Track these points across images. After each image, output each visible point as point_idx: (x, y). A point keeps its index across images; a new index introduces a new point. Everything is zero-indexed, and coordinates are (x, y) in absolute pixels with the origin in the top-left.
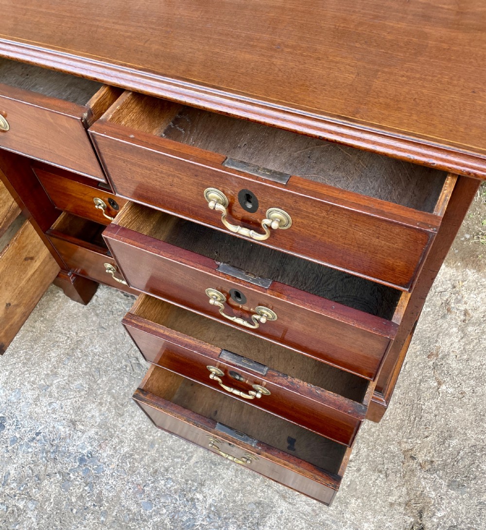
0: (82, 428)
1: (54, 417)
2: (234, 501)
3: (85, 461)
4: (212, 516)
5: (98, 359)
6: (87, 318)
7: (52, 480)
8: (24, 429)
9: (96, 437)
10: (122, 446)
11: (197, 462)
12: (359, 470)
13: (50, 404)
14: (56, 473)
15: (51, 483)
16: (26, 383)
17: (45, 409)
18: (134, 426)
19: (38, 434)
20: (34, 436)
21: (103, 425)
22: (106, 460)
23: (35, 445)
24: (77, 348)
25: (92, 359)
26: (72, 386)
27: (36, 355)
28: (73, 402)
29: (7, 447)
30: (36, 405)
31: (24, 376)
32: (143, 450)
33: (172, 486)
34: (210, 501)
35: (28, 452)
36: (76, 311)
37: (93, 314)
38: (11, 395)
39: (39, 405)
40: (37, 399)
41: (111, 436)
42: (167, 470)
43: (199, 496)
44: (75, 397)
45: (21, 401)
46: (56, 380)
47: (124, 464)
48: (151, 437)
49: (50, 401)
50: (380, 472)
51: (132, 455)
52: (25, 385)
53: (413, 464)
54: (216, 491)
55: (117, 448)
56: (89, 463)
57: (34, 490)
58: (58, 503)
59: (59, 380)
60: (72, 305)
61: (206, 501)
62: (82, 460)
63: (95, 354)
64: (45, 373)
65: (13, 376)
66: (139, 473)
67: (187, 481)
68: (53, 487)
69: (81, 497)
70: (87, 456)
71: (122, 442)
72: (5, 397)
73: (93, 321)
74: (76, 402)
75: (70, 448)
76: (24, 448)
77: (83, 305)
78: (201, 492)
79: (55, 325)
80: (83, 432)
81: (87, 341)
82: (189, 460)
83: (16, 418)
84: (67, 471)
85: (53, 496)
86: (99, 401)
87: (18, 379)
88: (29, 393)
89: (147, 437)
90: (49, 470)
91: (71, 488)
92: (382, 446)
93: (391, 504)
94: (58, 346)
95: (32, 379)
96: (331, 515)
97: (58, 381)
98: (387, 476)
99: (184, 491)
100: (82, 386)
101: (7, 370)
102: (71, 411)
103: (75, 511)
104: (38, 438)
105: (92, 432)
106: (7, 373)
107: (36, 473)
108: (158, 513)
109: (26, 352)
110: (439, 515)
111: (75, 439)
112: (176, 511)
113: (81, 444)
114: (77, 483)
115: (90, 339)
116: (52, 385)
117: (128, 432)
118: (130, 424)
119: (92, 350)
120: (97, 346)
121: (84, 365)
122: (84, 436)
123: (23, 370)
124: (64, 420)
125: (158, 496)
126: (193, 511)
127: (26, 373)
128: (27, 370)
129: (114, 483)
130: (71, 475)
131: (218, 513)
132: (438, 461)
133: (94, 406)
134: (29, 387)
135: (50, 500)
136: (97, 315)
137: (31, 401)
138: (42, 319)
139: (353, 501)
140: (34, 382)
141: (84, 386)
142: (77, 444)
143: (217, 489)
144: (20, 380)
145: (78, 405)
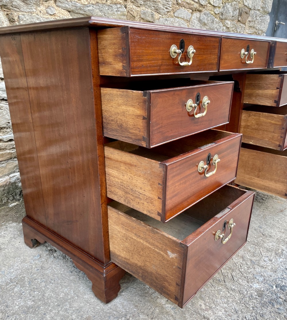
0: (280, 250)
1: (274, 261)
8: (284, 275)
9: (285, 246)
13: (265, 261)
16: (249, 271)
17: (269, 264)
21: (278, 243)
26: (252, 250)
27: (227, 264)
30: (266, 268)
31: (243, 272)
38: (258, 279)
39: (266, 266)
40: (262, 267)
45: (263, 275)
46: (247, 257)
49: (263, 261)
52: (251, 271)
59: (247, 255)
64: (241, 261)
65: (243, 278)
72: (260, 284)
74: (263, 251)
80: (283, 250)
83: (276, 278)
86: (262, 242)
87: (245, 275)
88: (257, 270)
95: (246, 268)
101: (238, 280)
105: (283, 247)
106: (240, 280)
109: (223, 269)
116: (251, 260)
122: (286, 250)
123: (238, 272)
127: (241, 270)
128: (239, 270)
133: (265, 244)
137: (263, 270)
141: (252, 246)
144: (246, 274)
145: (265, 250)
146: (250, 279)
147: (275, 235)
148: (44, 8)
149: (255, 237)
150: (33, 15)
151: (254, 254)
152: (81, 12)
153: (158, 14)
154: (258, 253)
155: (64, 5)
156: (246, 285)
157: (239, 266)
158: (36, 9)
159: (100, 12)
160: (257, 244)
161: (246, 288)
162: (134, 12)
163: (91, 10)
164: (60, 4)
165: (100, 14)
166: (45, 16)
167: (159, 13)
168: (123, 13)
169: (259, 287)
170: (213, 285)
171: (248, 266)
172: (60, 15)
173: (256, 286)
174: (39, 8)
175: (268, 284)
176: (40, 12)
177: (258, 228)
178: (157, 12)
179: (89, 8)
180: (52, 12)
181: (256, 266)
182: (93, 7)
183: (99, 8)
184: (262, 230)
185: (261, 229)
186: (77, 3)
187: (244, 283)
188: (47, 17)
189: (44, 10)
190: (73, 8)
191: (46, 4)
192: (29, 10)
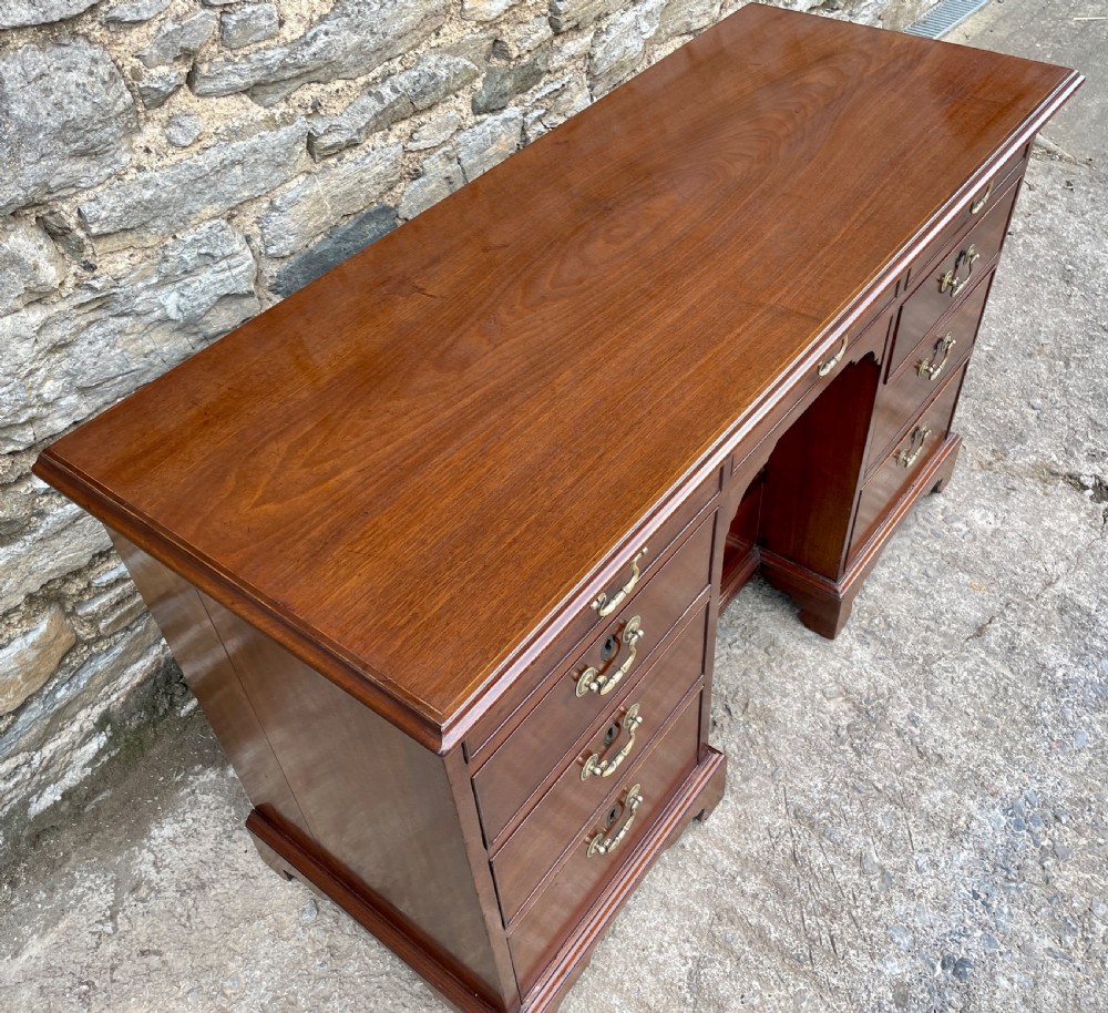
0: (964, 818)
1: (943, 864)
2: (1062, 635)
3: (1018, 820)
4: (1085, 663)
5: (837, 784)
6: (750, 797)
7: (1055, 874)
8: (967, 921)
9: (979, 798)
10: (993, 762)
11: (1012, 670)
12: (1007, 511)
13: (919, 870)
14: (1044, 868)
15: (1061, 877)
16: (877, 914)
17: (930, 881)
19: (976, 896)
20: (979, 902)
21: (960, 786)
22: (1017, 788)
23: (996, 902)
24: (810, 818)
25: (836, 793)
26: (887, 828)
27: (818, 894)
29: (1001, 954)
30: (920, 896)
31: (860, 918)
32: (997, 734)
33: (1049, 703)
34: (1066, 661)
35: (1010, 914)
36: (730, 816)
37: (744, 786)
38: (899, 944)
39: (920, 891)
40: (911, 894)
41: (977, 776)
42: (1026, 707)
43: (1060, 673)
44: (908, 828)
45: (912, 925)
46: (872, 858)
47: (1021, 763)
48: (976, 722)
49: (914, 871)
50: (1008, 494)
51: (1006, 750)
52: (880, 917)
53: (997, 466)
54: (1050, 652)
55: (996, 769)
56: (1022, 815)
57: (1075, 905)
58: (1092, 867)
59: (872, 851)
60: (717, 822)
61: (1066, 666)
62: (1019, 826)
63: (827, 790)
64: (857, 876)
65: (859, 941)
66: (1033, 744)
67: (1039, 685)
68: (1065, 873)
69: (1079, 831)
70: (1011, 815)
71: (986, 762)
72: (902, 960)
73: (759, 787)
74: (916, 826)
75: (999, 842)
76: (1002, 920)
77: (721, 803)
78: (1054, 669)
79: (755, 855)
80: (971, 817)
81: (799, 800)
82: (1008, 678)
83: (945, 935)
84: (1038, 849)
85: (1081, 875)
86: (916, 789)
87: (866, 930)
88: (897, 907)
90: (1039, 879)
91: (1066, 844)
92: (975, 486)
93: (1046, 494)
94: (803, 850)
95: (868, 902)
96: (1066, 546)
97: (874, 855)
98: (1014, 489)
99: (1054, 691)
100: (886, 814)
101: (846, 953)
102: (934, 835)
103: (1101, 841)
104: (983, 896)
105: (973, 805)
106: (852, 952)
107: (1045, 901)
108: (1089, 726)
109: (809, 913)
110: (1054, 458)
111: (983, 834)
112: (1083, 704)
113: (991, 824)
114: (1057, 834)
115: (797, 793)
116: (882, 868)
117: (969, 751)
118: (956, 747)
119: (818, 792)
120: (812, 784)
121: (847, 808)
122: (978, 817)
123: (847, 920)
124: (949, 849)
125: (1065, 722)
126: (1081, 683)
127: (854, 913)
128: (849, 913)
129: (1052, 779)
130: (1044, 843)
131: (1081, 656)
132: (992, 446)
133: (923, 798)
134: (884, 908)
135: (1088, 879)
136: (746, 779)
137: (913, 905)
138: (739, 879)
139: (1046, 524)
140: (875, 900)
141: (886, 810)
142: (992, 831)
143: (1049, 650)
144: (868, 926)
145: (923, 823)
146: (877, 944)
147: (955, 753)
148: (159, 129)
149: (898, 765)
150: (127, 178)
151: (891, 844)
152: (288, 74)
154: (903, 839)
155: (221, 84)
156: (866, 970)
157: (851, 896)
158: (129, 150)
160: (900, 800)
161: (865, 978)
163: (322, 50)
164: (209, 86)
166: (167, 161)
169: (898, 971)
170: (782, 980)
171: (873, 895)
172: (218, 124)
173: (893, 968)
174: (140, 140)
175: (923, 958)
176: (147, 150)
177: (905, 726)
179: (313, 49)
180: (187, 133)
181: (895, 893)
182: (326, 33)
183: (347, 24)
184: (917, 732)
185: (916, 727)
186: (270, 54)
187: (862, 962)
188: (175, 158)
189: (159, 138)
190: (258, 76)
191: (161, 114)
192: (109, 170)
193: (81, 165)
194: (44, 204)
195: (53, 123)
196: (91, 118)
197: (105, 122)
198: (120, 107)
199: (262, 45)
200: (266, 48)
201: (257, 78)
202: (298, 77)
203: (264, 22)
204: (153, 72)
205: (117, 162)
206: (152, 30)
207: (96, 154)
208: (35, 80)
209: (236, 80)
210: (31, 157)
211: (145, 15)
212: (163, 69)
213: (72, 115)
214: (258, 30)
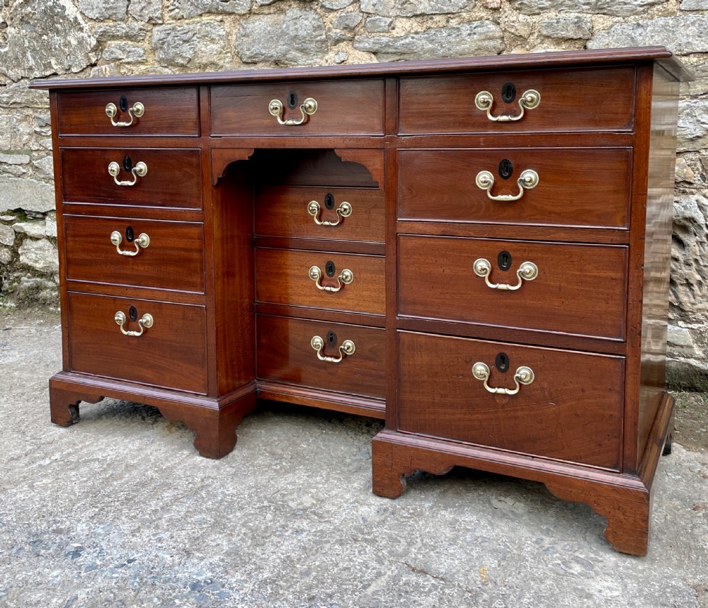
0: (201, 556)
1: (160, 546)
3: (201, 587)
5: (231, 500)
6: (218, 469)
8: (110, 557)
9: (222, 564)
10: (260, 572)
11: (377, 591)
16: (123, 518)
17: (146, 540)
18: (280, 554)
19: (130, 561)
20: (125, 563)
21: (233, 554)
23: (124, 571)
25: (222, 499)
26: (191, 520)
27: (141, 496)
28: (190, 533)
29: (80, 573)
30: (134, 536)
31: (121, 512)
32: (293, 578)
35: (112, 578)
36: (204, 464)
37: (227, 466)
39: (138, 535)
40: (136, 531)
41: (245, 563)
42: (330, 596)
44: (192, 529)
45: (111, 533)
46: (167, 515)
47: (262, 590)
48: (305, 566)
49: (155, 533)
52: (121, 520)
55: (253, 574)
56: (206, 589)
60: (199, 460)
62: (196, 586)
63: (227, 495)
64: (153, 509)
65: (105, 513)
70: (205, 582)
71: (260, 568)
72: (87, 530)
74: (194, 533)
75: (179, 575)
76: (107, 573)
77: (213, 461)
79: (174, 474)
80: (202, 559)
81: (216, 485)
82: (364, 588)
83: (101, 547)
84: (171, 597)
86: (229, 533)
87: (111, 514)
88: (126, 526)
89: (298, 566)
90: (142, 596)
94: (175, 489)
95: (132, 515)
97: (170, 516)
100: (204, 520)
101: (96, 508)
102: (186, 541)
104: (130, 565)
105: (215, 559)
107: (121, 598)
111: (187, 567)
113: (197, 571)
115: (221, 484)
116: (159, 519)
117: (270, 559)
119: (223, 492)
120: (230, 489)
121: (210, 504)
122: (203, 563)
123: (121, 507)
124: (174, 548)
127: (125, 510)
128: (127, 508)
130: (177, 601)
133: (220, 536)
134: (126, 521)
136: (232, 467)
137: (127, 533)
140: (134, 517)
141: (208, 520)
142: (189, 571)
144: (115, 515)
146: (101, 519)
148: (334, 55)
152: (390, 50)
153: (605, 17)
155: (362, 45)
156: (82, 515)
157: (138, 507)
158: (322, 58)
159: (431, 43)
161: (77, 515)
162: (518, 27)
163: (408, 44)
164: (357, 45)
165: (430, 46)
167: (611, 15)
168: (486, 36)
169: (79, 529)
173: (81, 527)
175: (86, 539)
176: (327, 61)
178: (604, 14)
179: (403, 42)
182: (413, 38)
183: (426, 38)
187: (89, 514)
189: (332, 58)
190: (377, 47)
191: (335, 49)
192: (309, 62)
193: (299, 55)
194: (286, 64)
195: (292, 34)
196: (305, 38)
197: (311, 42)
198: (318, 38)
199: (382, 34)
200: (384, 36)
201: (376, 48)
202: (395, 53)
203: (383, 24)
204: (334, 30)
205: (312, 59)
206: (338, 15)
207: (306, 53)
208: (294, 19)
209: (366, 45)
210: (282, 43)
211: (335, 8)
212: (338, 31)
213: (299, 34)
214: (380, 27)
